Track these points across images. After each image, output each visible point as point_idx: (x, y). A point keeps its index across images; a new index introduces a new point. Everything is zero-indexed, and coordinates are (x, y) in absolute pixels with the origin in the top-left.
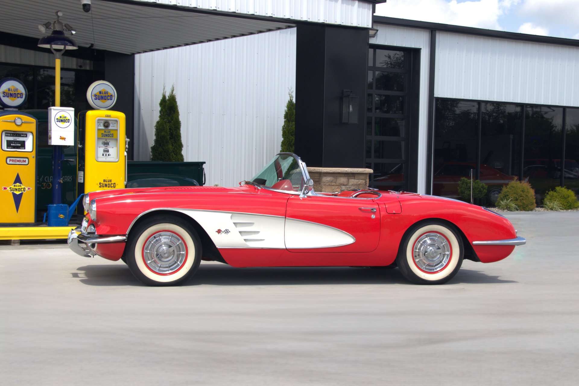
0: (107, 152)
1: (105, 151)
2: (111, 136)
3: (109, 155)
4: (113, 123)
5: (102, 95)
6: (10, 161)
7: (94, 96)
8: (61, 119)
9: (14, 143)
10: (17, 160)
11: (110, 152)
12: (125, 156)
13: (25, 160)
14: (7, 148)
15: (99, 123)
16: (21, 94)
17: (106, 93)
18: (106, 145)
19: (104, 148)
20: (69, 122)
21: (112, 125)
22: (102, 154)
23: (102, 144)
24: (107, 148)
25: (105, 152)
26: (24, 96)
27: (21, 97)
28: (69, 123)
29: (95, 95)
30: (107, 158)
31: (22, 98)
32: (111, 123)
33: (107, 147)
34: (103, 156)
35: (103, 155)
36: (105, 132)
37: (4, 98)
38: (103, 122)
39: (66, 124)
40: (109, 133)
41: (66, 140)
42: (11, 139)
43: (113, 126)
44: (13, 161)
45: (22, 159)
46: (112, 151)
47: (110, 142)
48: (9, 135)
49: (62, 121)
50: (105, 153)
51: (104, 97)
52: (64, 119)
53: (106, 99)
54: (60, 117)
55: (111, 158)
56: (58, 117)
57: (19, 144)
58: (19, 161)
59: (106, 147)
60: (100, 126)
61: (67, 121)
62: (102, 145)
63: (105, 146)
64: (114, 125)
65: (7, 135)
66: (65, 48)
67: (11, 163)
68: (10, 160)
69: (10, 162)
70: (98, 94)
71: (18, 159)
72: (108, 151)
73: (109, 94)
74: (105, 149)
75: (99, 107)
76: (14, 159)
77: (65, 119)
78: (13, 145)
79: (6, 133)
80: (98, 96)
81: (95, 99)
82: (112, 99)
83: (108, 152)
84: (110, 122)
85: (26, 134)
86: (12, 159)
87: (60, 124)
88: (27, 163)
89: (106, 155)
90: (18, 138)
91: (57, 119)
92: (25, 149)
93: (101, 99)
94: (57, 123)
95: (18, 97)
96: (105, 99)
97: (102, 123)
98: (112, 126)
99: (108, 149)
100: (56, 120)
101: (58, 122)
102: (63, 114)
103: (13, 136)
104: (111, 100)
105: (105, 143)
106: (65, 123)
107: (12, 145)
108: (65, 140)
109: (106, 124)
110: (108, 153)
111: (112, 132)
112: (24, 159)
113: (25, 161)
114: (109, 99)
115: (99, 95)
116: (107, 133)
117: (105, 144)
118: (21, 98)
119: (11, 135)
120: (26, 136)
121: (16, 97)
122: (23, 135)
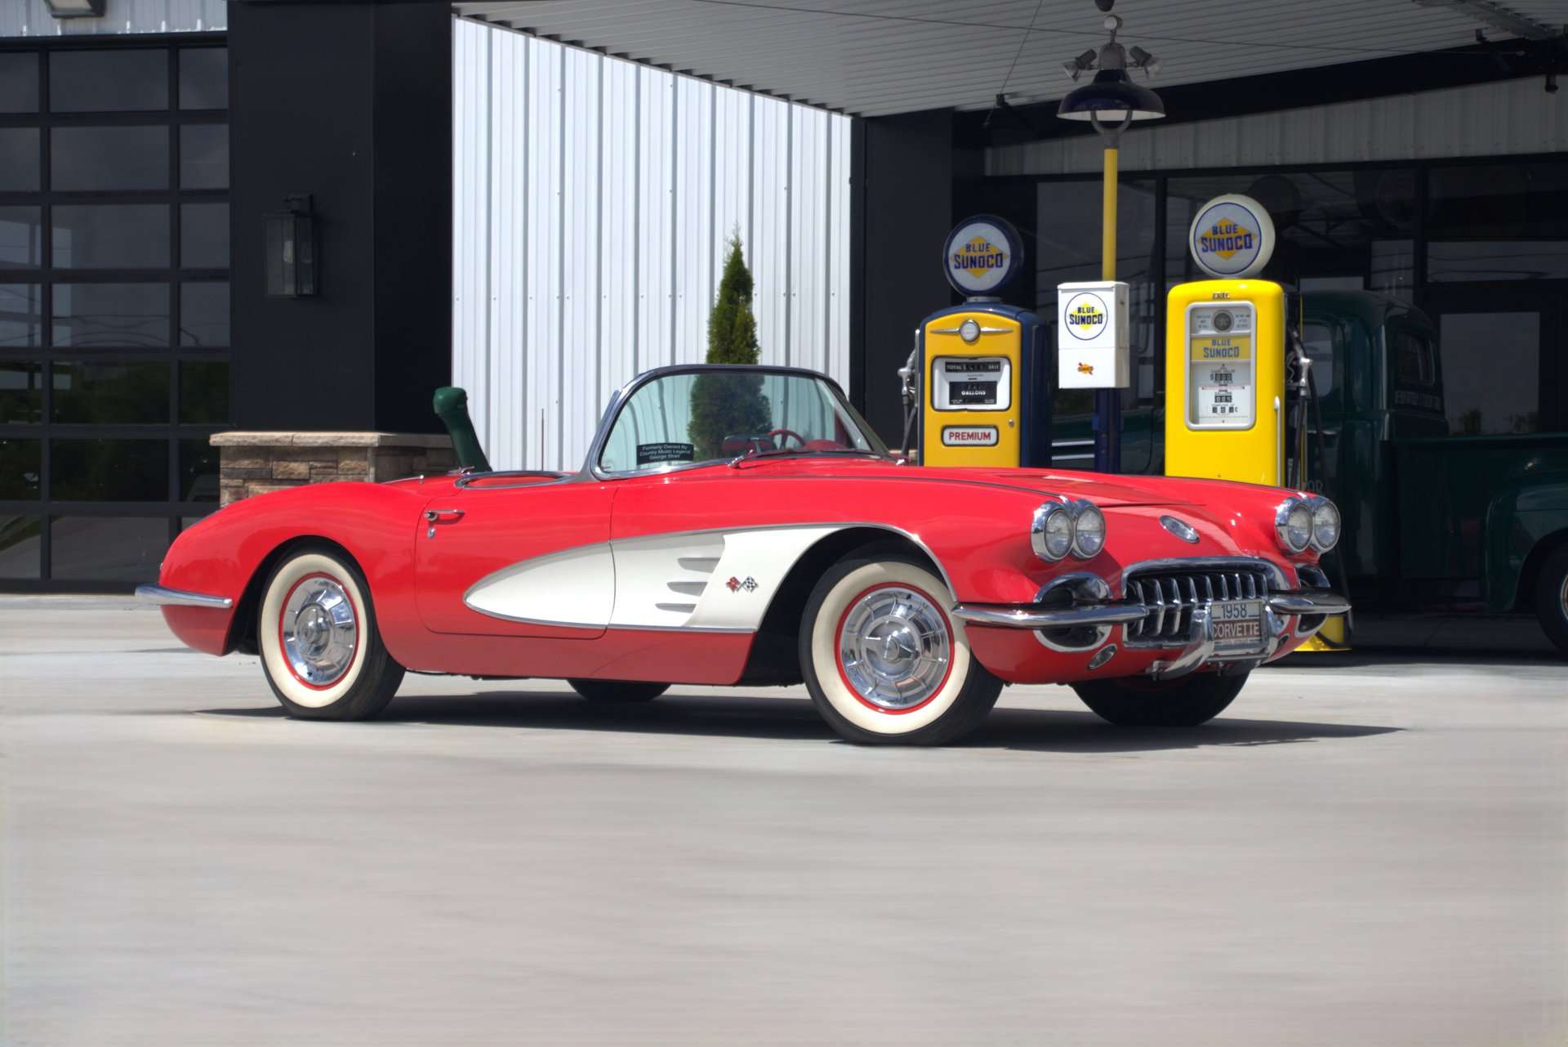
0: (1227, 401)
1: (1219, 398)
2: (1232, 352)
3: (1231, 410)
4: (1242, 316)
5: (1218, 236)
6: (950, 436)
7: (1200, 241)
8: (1082, 314)
9: (972, 390)
10: (968, 434)
11: (1235, 402)
12: (1276, 410)
13: (989, 434)
14: (951, 403)
15: (1202, 319)
16: (999, 258)
17: (1233, 228)
18: (1222, 382)
19: (1217, 391)
20: (1100, 322)
21: (1240, 321)
22: (1211, 409)
23: (1212, 379)
24: (1226, 391)
25: (1221, 401)
26: (1007, 263)
27: (999, 264)
28: (1102, 325)
29: (1204, 239)
30: (1225, 419)
31: (1001, 266)
32: (1237, 316)
33: (1226, 385)
34: (1215, 414)
35: (1215, 410)
36: (1214, 343)
37: (957, 270)
38: (1212, 314)
39: (1094, 329)
40: (1227, 347)
41: (1093, 372)
42: (963, 377)
43: (1243, 326)
44: (957, 435)
45: (980, 431)
46: (1240, 396)
47: (1233, 371)
48: (959, 368)
49: (1083, 320)
50: (1220, 405)
51: (1225, 241)
52: (1089, 314)
53: (1232, 249)
54: (1079, 310)
55: (1239, 417)
56: (1073, 310)
57: (982, 390)
58: (971, 436)
59: (1224, 388)
60: (1205, 327)
61: (1096, 320)
62: (1212, 382)
63: (1221, 385)
64: (1245, 320)
65: (952, 367)
66: (1129, 116)
67: (953, 441)
68: (951, 433)
69: (950, 439)
70: (1210, 235)
71: (971, 431)
72: (1230, 397)
73: (1241, 233)
74: (1222, 393)
75: (1215, 271)
76: (960, 431)
77: (1091, 314)
78: (967, 393)
79: (947, 363)
80: (1210, 240)
81: (1204, 251)
82: (1250, 247)
83: (1230, 401)
84: (1234, 313)
85: (998, 363)
86: (955, 431)
87: (1078, 329)
88: (993, 440)
89: (1223, 410)
90: (981, 375)
91: (1071, 316)
92: (995, 403)
93: (1219, 250)
94: (1070, 326)
95: (990, 263)
96: (1229, 249)
97: (1208, 317)
98: (1238, 326)
99: (1229, 391)
100: (1069, 320)
101: (1075, 325)
102: (1085, 301)
103: (968, 370)
104: (1246, 247)
105: (1221, 375)
106: (1092, 325)
107: (963, 393)
108: (1091, 373)
109: (1223, 319)
110: (1229, 404)
111: (1233, 343)
112: (987, 431)
113: (988, 436)
114: (1241, 248)
115: (1213, 237)
116: (1221, 347)
117: (1221, 379)
118: (997, 266)
119: (962, 368)
120: (996, 367)
121: (983, 266)
122: (993, 367)
